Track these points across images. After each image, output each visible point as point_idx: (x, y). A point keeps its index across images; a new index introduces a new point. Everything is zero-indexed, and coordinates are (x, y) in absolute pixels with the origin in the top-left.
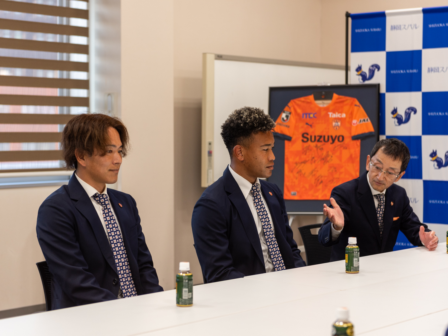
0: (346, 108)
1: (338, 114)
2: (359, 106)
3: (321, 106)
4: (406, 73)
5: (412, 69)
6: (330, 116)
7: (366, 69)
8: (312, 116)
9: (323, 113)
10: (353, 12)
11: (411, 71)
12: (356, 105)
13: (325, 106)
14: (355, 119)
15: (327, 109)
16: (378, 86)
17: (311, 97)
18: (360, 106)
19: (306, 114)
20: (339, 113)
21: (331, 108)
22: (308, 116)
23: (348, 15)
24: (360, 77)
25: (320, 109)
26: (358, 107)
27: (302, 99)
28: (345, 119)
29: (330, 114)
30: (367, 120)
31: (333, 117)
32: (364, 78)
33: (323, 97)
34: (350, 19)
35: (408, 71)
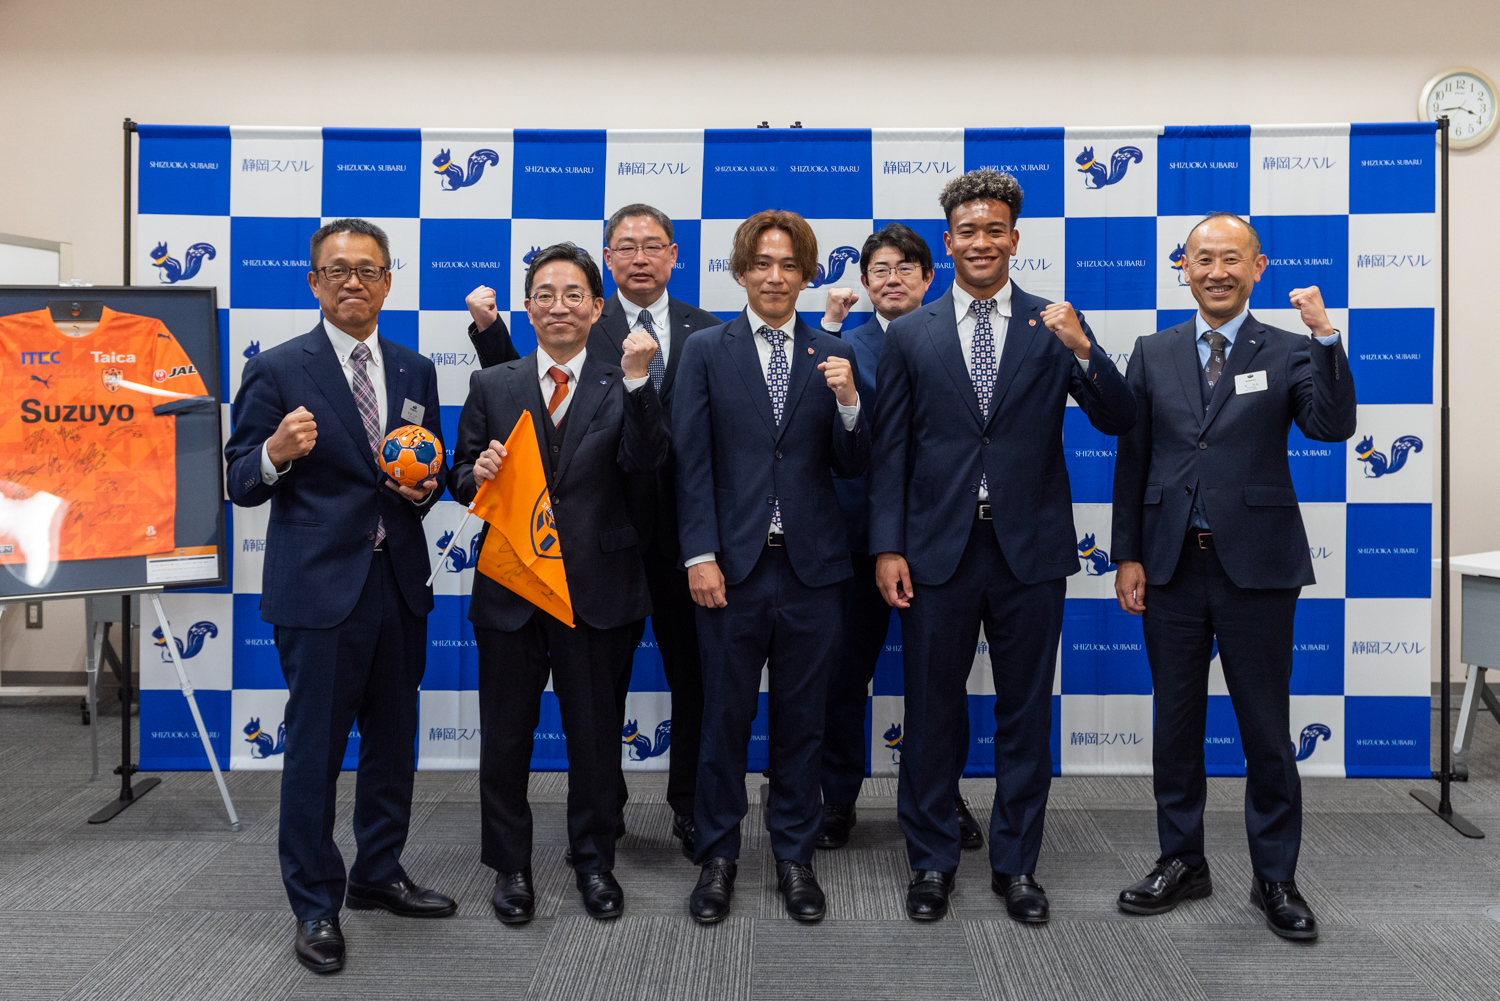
0: (136, 342)
1: (116, 355)
2: (168, 337)
3: (71, 335)
4: (282, 268)
5: (297, 259)
6: (97, 360)
7: (178, 254)
8: (47, 358)
9: (77, 352)
10: (141, 120)
11: (293, 263)
12: (160, 335)
13: (82, 335)
14: (160, 368)
15: (88, 343)
16: (209, 294)
17: (45, 315)
18: (172, 337)
19: (32, 354)
20: (118, 353)
21: (98, 342)
22: (36, 358)
23: (130, 127)
24: (164, 272)
25: (69, 342)
26: (167, 340)
27: (20, 317)
28: (135, 366)
29: (96, 354)
30: (190, 371)
31: (102, 361)
32: (174, 272)
33: (75, 314)
34: (135, 137)
35: (286, 263)
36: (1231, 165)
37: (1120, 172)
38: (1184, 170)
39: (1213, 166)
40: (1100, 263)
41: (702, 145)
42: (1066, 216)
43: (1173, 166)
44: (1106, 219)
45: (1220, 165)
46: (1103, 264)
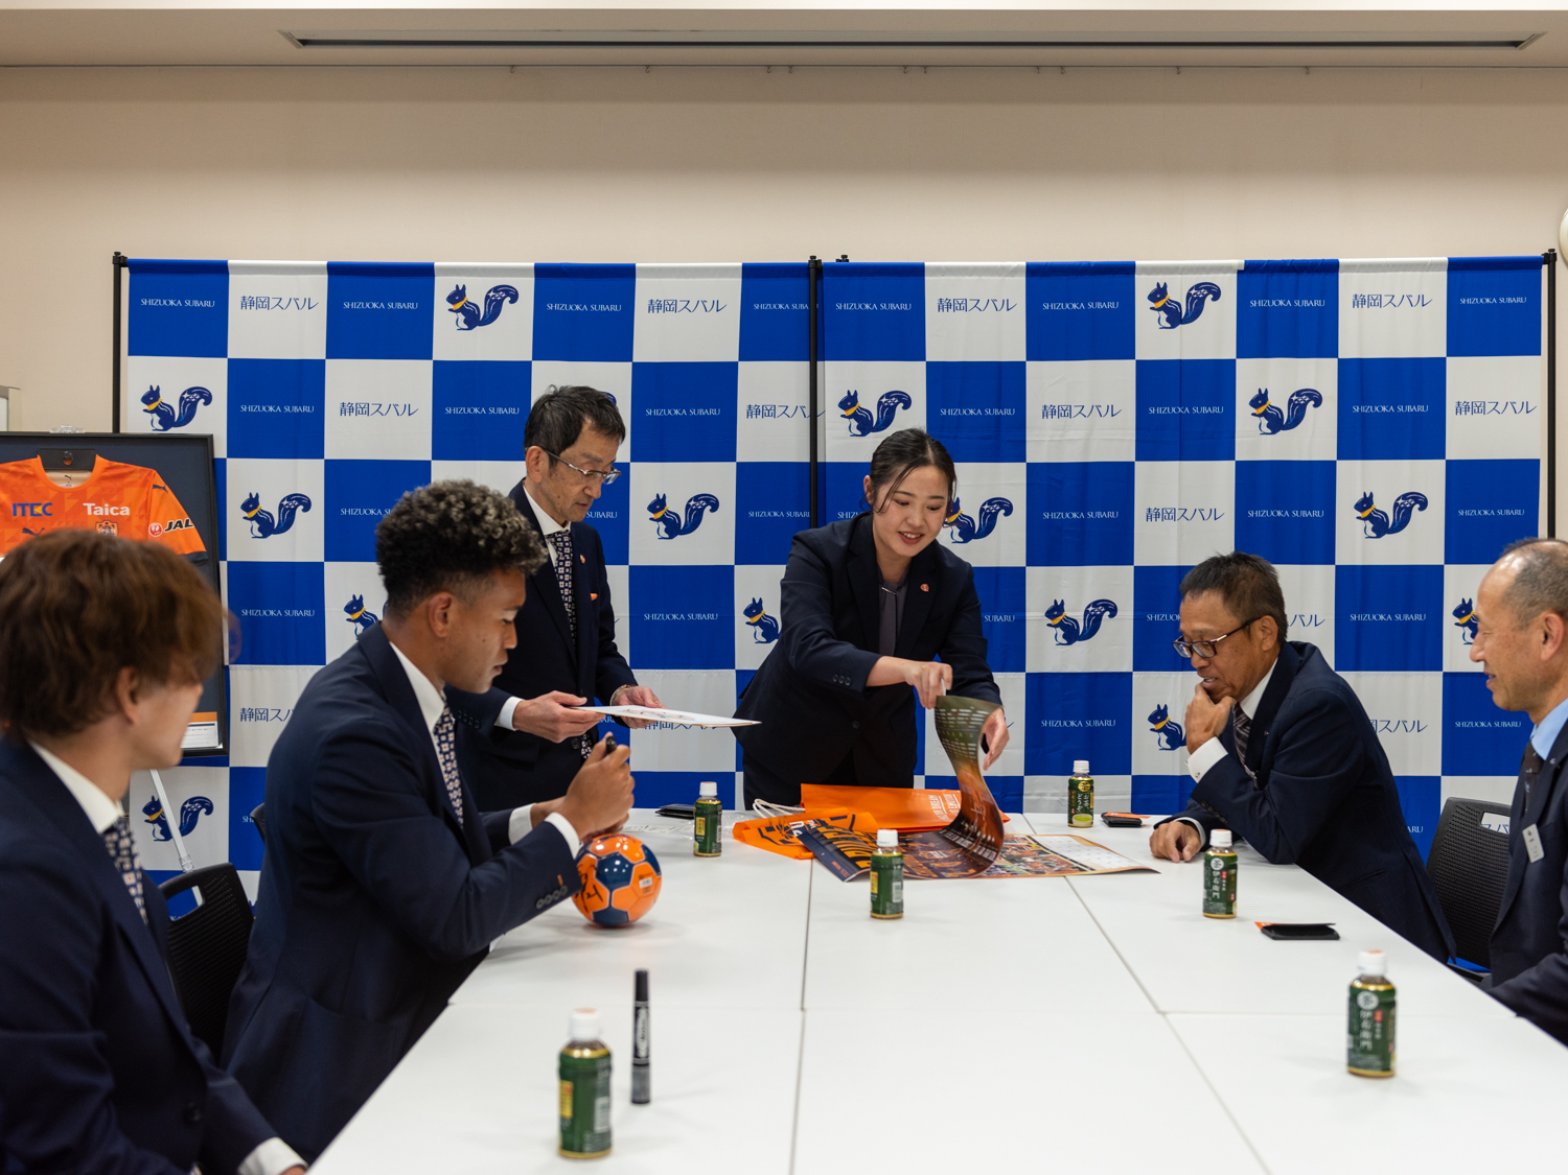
0: (131, 493)
1: (109, 508)
2: (164, 488)
3: (63, 485)
4: (283, 414)
5: (300, 404)
6: (89, 513)
7: (171, 398)
8: (38, 510)
9: (69, 504)
10: (132, 254)
11: (296, 409)
12: (155, 486)
13: (74, 485)
14: (155, 521)
15: (80, 495)
16: (206, 441)
17: (36, 463)
18: (167, 488)
19: (23, 506)
20: (112, 505)
21: (91, 493)
22: (28, 509)
23: (119, 261)
24: (156, 418)
25: (61, 492)
26: (163, 491)
27: (11, 466)
28: (129, 518)
29: (89, 506)
30: (187, 525)
31: (95, 513)
32: (166, 418)
33: (67, 463)
34: (125, 272)
35: (287, 409)
36: (1317, 303)
37: (1195, 312)
38: (1266, 308)
39: (1297, 304)
40: (1174, 410)
41: (740, 280)
42: (1137, 358)
43: (1254, 304)
44: (1181, 362)
45: (1306, 303)
46: (1177, 410)
